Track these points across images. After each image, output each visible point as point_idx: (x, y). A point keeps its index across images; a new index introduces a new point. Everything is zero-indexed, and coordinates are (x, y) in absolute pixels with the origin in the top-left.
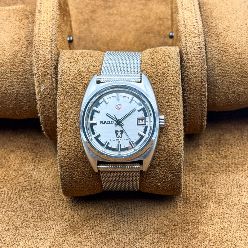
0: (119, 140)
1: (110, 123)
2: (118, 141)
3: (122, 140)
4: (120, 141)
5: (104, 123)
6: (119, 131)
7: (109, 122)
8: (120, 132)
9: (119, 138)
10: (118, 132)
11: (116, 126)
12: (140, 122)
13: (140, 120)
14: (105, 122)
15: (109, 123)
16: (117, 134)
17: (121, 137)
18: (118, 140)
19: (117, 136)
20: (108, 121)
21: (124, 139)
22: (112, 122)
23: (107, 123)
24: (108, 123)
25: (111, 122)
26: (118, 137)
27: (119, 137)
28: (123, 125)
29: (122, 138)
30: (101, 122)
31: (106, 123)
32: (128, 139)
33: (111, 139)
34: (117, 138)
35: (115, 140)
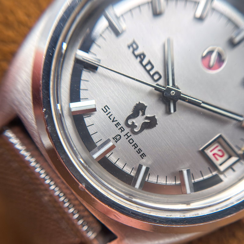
0: (122, 134)
1: (152, 73)
2: (119, 132)
3: (131, 141)
5: (136, 57)
7: (148, 67)
8: (147, 118)
9: (127, 130)
10: (144, 114)
12: (215, 151)
13: (219, 148)
14: (142, 57)
16: (135, 115)
17: (136, 130)
18: (122, 130)
19: (129, 118)
20: (149, 63)
21: (135, 146)
22: (156, 77)
23: (144, 63)
24: (144, 67)
25: (157, 73)
26: (130, 123)
27: (133, 126)
28: (172, 111)
29: (133, 137)
30: (134, 42)
31: (141, 62)
32: (143, 156)
33: (109, 111)
34: (122, 124)
35: (113, 121)
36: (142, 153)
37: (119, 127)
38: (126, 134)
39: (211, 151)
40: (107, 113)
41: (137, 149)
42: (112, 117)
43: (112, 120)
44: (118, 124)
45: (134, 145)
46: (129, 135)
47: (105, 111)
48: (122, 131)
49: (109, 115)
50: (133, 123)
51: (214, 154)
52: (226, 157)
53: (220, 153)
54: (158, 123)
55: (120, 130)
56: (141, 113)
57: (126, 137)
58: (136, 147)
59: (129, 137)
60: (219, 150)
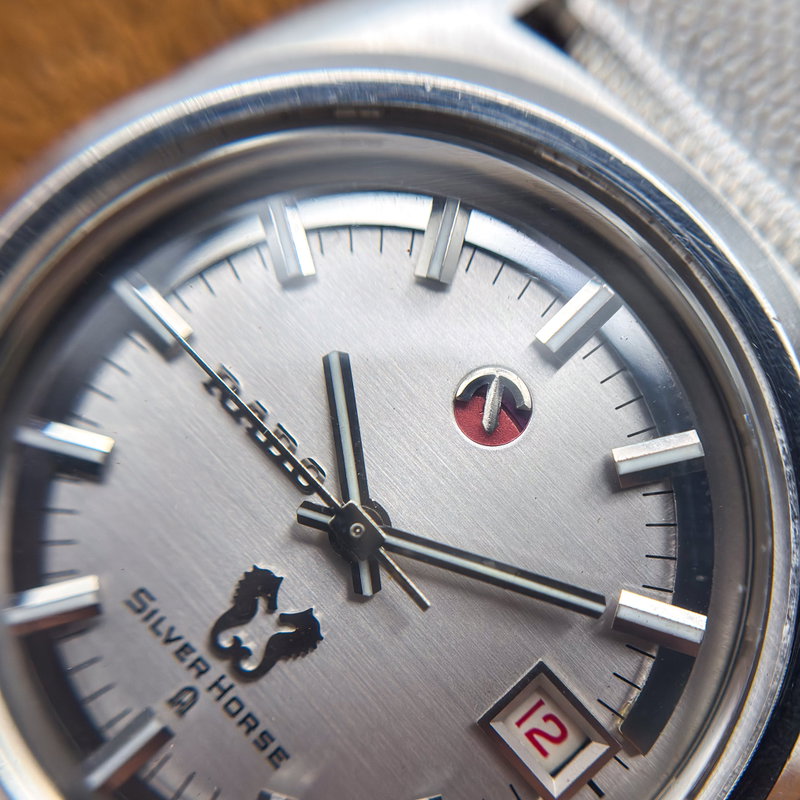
0: (202, 684)
2: (188, 679)
3: (233, 709)
4: (206, 699)
5: (236, 416)
6: (288, 604)
8: (285, 620)
9: (218, 668)
10: (272, 607)
11: (298, 538)
13: (547, 709)
15: (275, 451)
16: (241, 612)
17: (249, 666)
18: (199, 668)
21: (250, 723)
26: (225, 642)
28: (367, 590)
29: (240, 690)
32: (279, 757)
33: (152, 606)
34: (201, 648)
35: (168, 641)
36: (272, 748)
37: (192, 657)
38: (216, 684)
39: (519, 724)
40: (145, 614)
41: (255, 735)
42: (163, 628)
43: (163, 637)
44: (186, 649)
45: (243, 721)
46: (225, 683)
47: (138, 606)
48: (201, 673)
49: (153, 620)
50: (237, 641)
51: (530, 735)
52: (572, 741)
53: (552, 729)
54: (323, 634)
55: (194, 672)
56: (262, 604)
57: (216, 692)
58: (251, 729)
59: (224, 692)
60: (547, 718)
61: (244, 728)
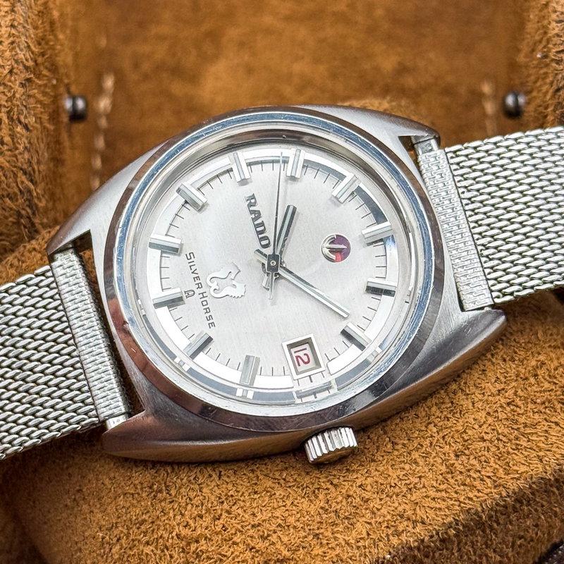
0: (197, 291)
1: (260, 235)
2: (194, 287)
3: (204, 304)
4: (197, 296)
13: (307, 352)
14: (257, 214)
18: (199, 286)
20: (262, 224)
21: (207, 310)
22: (264, 243)
23: (257, 222)
24: (256, 226)
25: (266, 238)
31: (254, 220)
32: (212, 325)
33: (193, 259)
35: (193, 273)
36: (211, 321)
37: (198, 282)
38: (202, 293)
39: (295, 352)
40: (190, 261)
41: (208, 315)
42: (193, 268)
43: (192, 271)
44: (198, 278)
45: (206, 309)
46: (205, 295)
47: (189, 258)
48: (199, 288)
49: (191, 264)
51: (297, 357)
53: (305, 359)
55: (197, 286)
57: (201, 296)
58: (207, 312)
59: (204, 297)
60: (305, 355)
61: (205, 311)
